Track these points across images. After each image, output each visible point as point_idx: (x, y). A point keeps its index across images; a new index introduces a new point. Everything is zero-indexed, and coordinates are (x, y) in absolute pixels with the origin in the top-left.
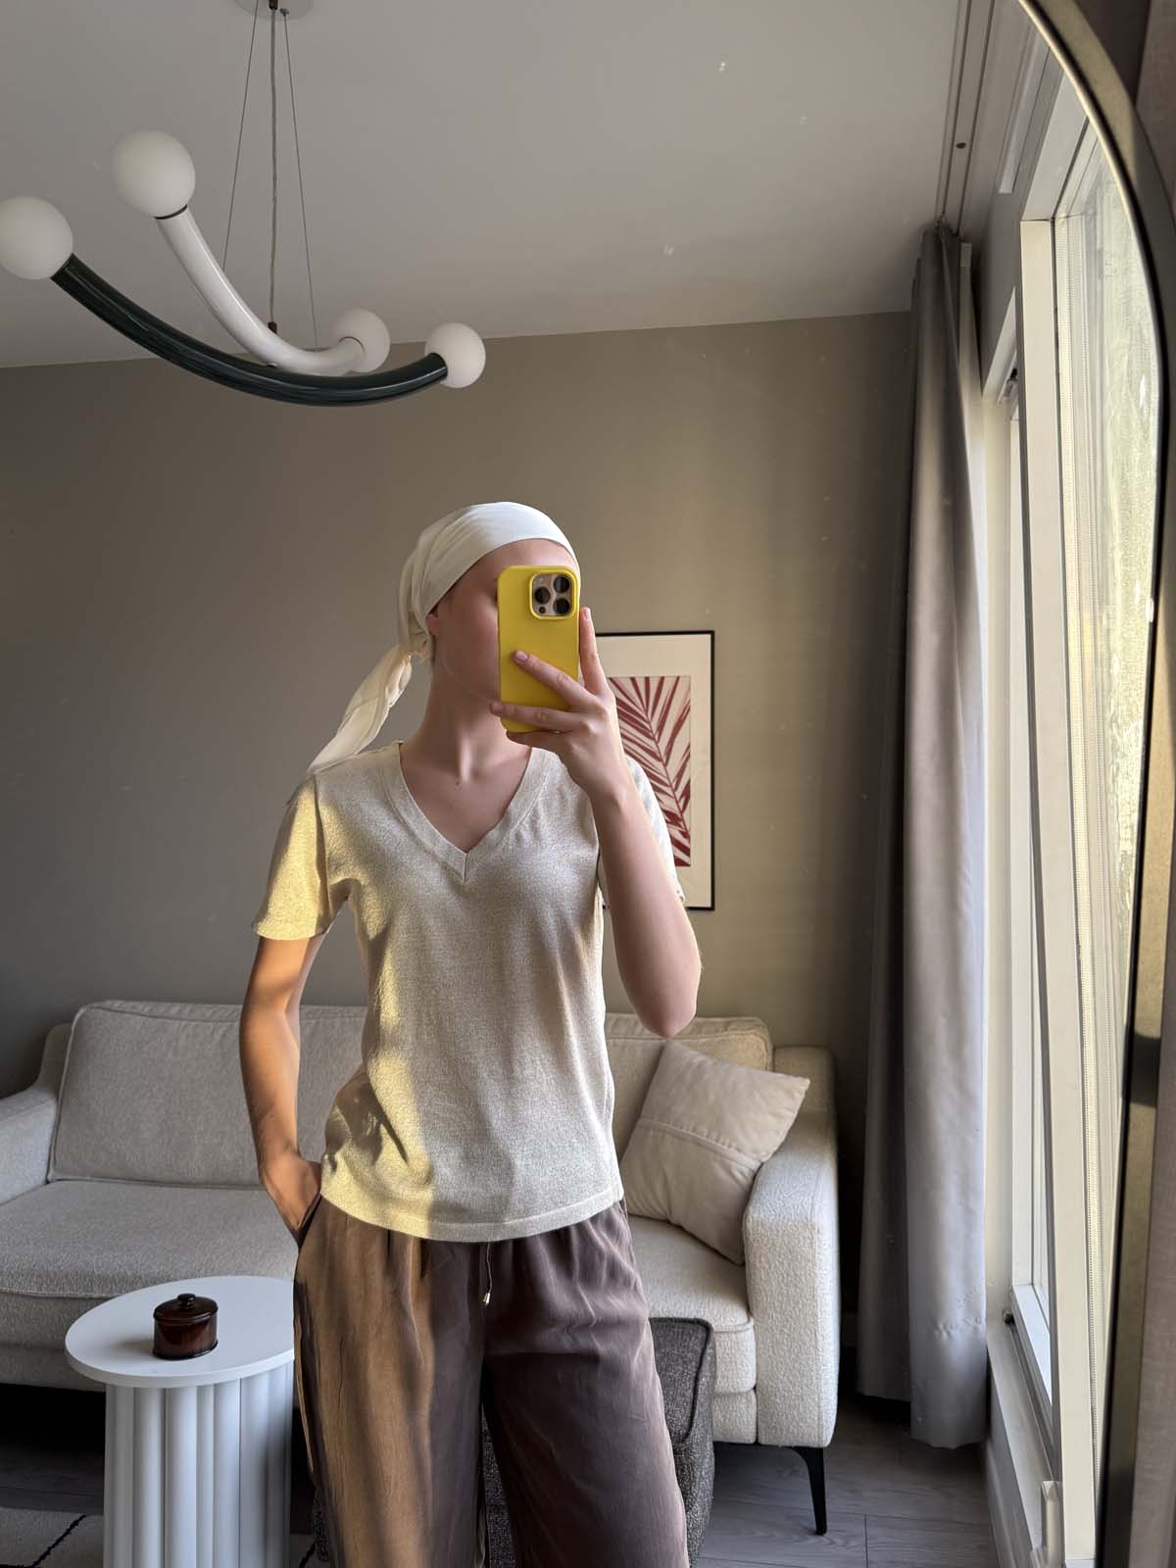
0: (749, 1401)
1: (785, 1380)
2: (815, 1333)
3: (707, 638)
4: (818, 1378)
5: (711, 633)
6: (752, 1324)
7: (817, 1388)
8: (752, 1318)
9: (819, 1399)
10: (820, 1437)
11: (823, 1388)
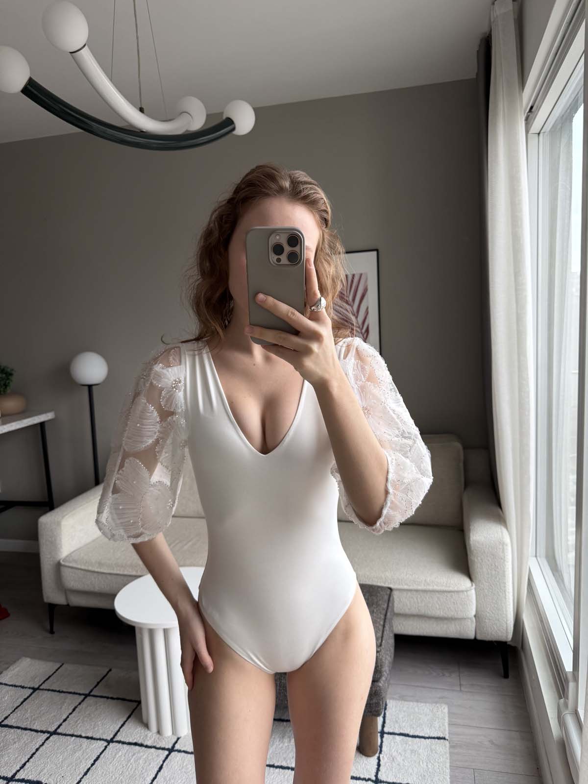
0: (472, 621)
1: (490, 612)
2: (505, 592)
3: (375, 253)
4: (506, 611)
5: (377, 250)
6: (474, 586)
7: (506, 615)
8: (474, 584)
9: (507, 620)
10: (507, 637)
11: (509, 616)
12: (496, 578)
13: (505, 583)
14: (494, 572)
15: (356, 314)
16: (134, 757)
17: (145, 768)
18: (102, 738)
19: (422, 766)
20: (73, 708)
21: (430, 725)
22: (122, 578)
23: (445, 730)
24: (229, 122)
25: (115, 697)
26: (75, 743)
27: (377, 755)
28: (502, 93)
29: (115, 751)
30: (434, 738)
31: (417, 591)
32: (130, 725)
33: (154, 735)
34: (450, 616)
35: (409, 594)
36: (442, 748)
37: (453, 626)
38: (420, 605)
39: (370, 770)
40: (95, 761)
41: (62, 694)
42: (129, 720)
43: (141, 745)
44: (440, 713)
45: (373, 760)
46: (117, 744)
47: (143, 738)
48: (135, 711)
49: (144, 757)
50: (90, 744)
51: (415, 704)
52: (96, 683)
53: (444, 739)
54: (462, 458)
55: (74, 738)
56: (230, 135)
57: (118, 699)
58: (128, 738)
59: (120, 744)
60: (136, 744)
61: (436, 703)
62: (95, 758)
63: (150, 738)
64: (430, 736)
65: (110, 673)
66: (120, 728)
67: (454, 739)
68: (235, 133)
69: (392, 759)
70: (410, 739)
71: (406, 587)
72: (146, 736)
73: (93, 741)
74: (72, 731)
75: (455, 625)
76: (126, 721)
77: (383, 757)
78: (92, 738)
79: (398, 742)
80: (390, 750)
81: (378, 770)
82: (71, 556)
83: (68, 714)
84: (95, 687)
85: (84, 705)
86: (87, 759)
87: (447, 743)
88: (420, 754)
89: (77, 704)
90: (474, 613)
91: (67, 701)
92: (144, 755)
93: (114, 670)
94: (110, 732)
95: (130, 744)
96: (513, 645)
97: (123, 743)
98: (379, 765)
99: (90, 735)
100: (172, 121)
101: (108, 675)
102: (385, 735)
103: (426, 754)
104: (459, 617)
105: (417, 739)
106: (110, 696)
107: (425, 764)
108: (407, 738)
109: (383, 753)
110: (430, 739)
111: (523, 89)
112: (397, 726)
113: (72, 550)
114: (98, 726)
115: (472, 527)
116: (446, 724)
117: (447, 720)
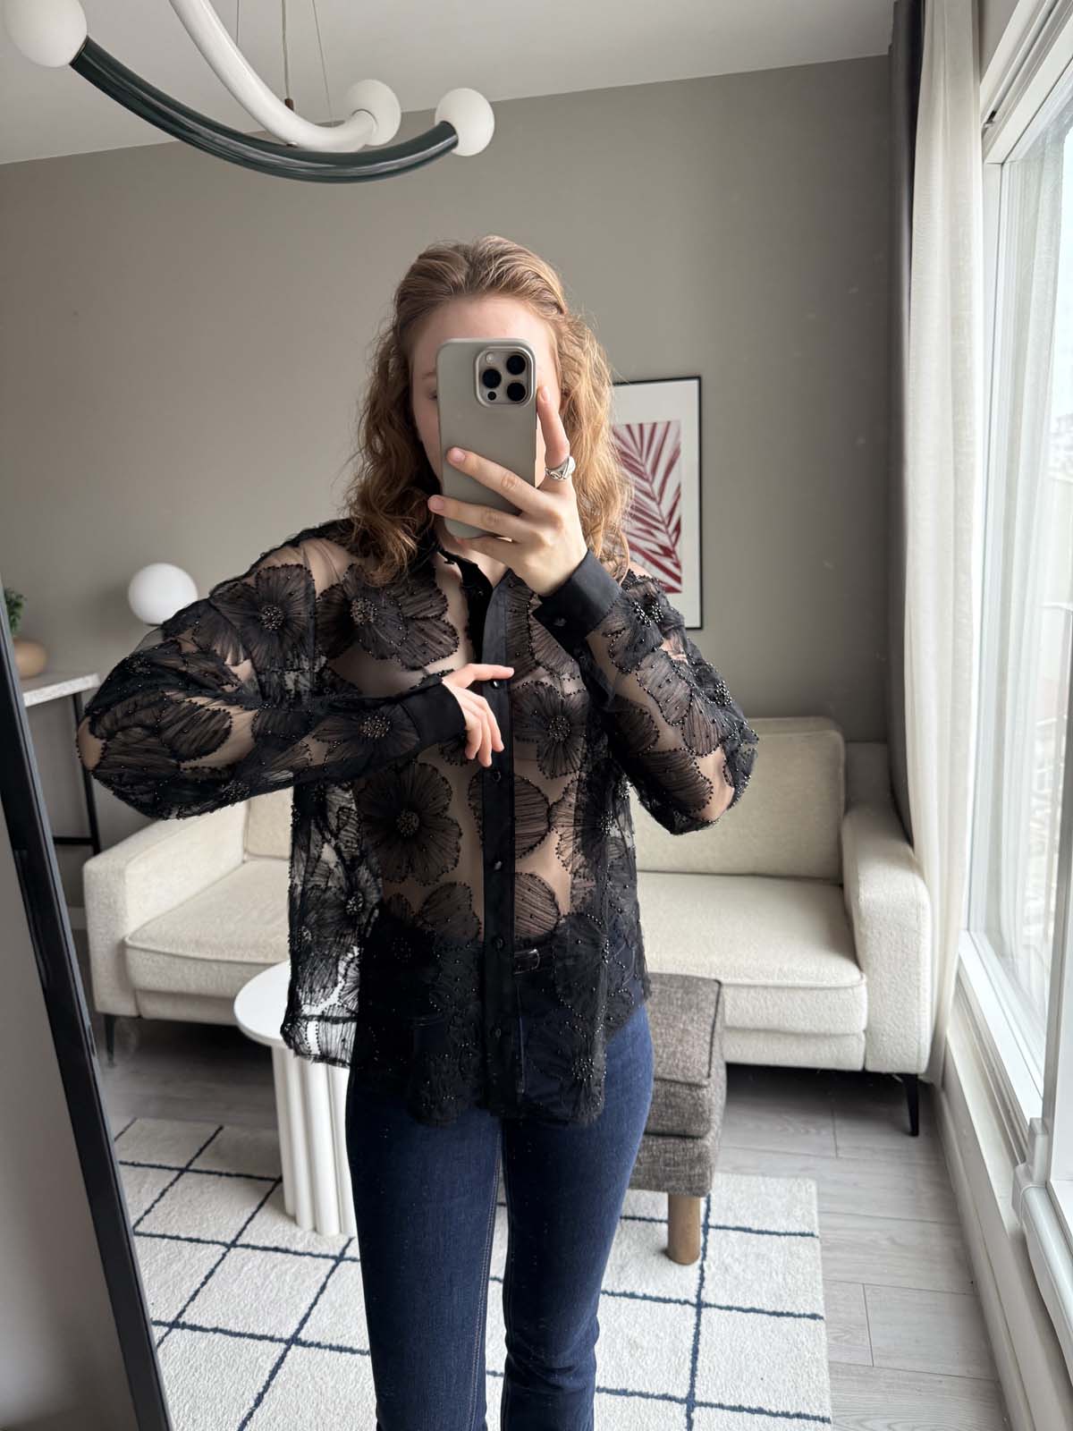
0: (860, 1040)
1: (891, 1023)
2: (918, 988)
3: (695, 383)
4: (919, 1022)
5: (699, 378)
6: (865, 980)
7: (919, 1029)
8: (864, 976)
9: (920, 1037)
10: (918, 1067)
11: (923, 1030)
12: (903, 965)
13: (918, 974)
14: (899, 955)
15: (658, 499)
16: (275, 1270)
17: (296, 1288)
18: (215, 1240)
19: (775, 1277)
20: (161, 1191)
21: (786, 1214)
22: (240, 967)
23: (813, 1221)
24: (447, 130)
25: (233, 1172)
26: (170, 1249)
27: (698, 1262)
28: (942, 84)
29: (242, 1262)
30: (795, 1234)
31: (765, 987)
32: (264, 1217)
33: (308, 1235)
34: (822, 1030)
35: (752, 991)
36: (809, 1251)
37: (827, 1048)
38: (771, 1011)
39: (688, 1287)
40: (207, 1278)
41: (139, 1169)
42: (262, 1210)
43: (286, 1251)
44: (803, 1194)
45: (692, 1271)
46: (243, 1250)
47: (289, 1240)
48: (272, 1195)
49: (293, 1270)
50: (196, 1250)
51: (760, 1178)
52: (197, 1151)
53: (812, 1235)
54: (842, 757)
55: (166, 1240)
56: (447, 155)
57: (238, 1176)
58: (262, 1240)
59: (250, 1250)
60: (276, 1249)
61: (796, 1177)
62: (206, 1273)
63: (300, 1237)
64: (788, 1231)
65: (221, 1133)
66: (248, 1223)
67: (828, 1236)
68: (454, 151)
69: (723, 1268)
70: (754, 1235)
71: (747, 981)
72: (295, 1235)
73: (200, 1244)
74: (163, 1230)
75: (830, 1047)
76: (256, 1212)
77: (709, 1266)
78: (198, 1241)
79: (734, 1241)
80: (720, 1254)
81: (701, 1286)
82: (145, 931)
83: (152, 1202)
84: (197, 1155)
85: (180, 1185)
86: (192, 1276)
87: (816, 1242)
88: (772, 1262)
89: (167, 1184)
90: (863, 1025)
91: (150, 1179)
92: (291, 1267)
93: (226, 1128)
94: (229, 1231)
95: (265, 1249)
96: (927, 1081)
97: (254, 1248)
98: (702, 1279)
99: (194, 1235)
100: (341, 126)
101: (219, 1136)
102: (711, 1231)
103: (782, 1260)
104: (839, 1032)
105: (766, 1236)
106: (224, 1171)
107: (781, 1276)
108: (749, 1234)
109: (707, 1258)
110: (787, 1237)
111: (981, 81)
112: (730, 1215)
113: (147, 919)
114: (208, 1219)
115: (861, 878)
116: (815, 1212)
117: (815, 1202)
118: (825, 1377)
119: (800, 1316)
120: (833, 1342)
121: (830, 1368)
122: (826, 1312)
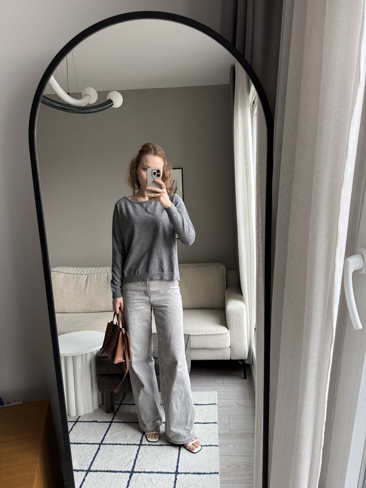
0: (229, 350)
1: (237, 345)
3: (181, 170)
7: (244, 345)
8: (229, 331)
9: (245, 348)
10: (245, 357)
13: (243, 329)
14: (238, 324)
21: (208, 399)
23: (216, 401)
24: (110, 101)
30: (211, 404)
31: (202, 335)
34: (218, 347)
35: (198, 337)
36: (215, 408)
38: (203, 342)
44: (213, 395)
53: (215, 404)
54: (225, 274)
56: (110, 108)
61: (212, 391)
64: (209, 404)
67: (220, 405)
68: (113, 106)
71: (196, 334)
75: (221, 352)
87: (217, 406)
88: (204, 411)
90: (229, 345)
100: (81, 99)
103: (207, 411)
104: (223, 347)
105: (202, 405)
107: (206, 415)
116: (217, 399)
117: (217, 397)
118: (217, 437)
119: (211, 423)
120: (220, 429)
121: (219, 435)
122: (218, 422)
